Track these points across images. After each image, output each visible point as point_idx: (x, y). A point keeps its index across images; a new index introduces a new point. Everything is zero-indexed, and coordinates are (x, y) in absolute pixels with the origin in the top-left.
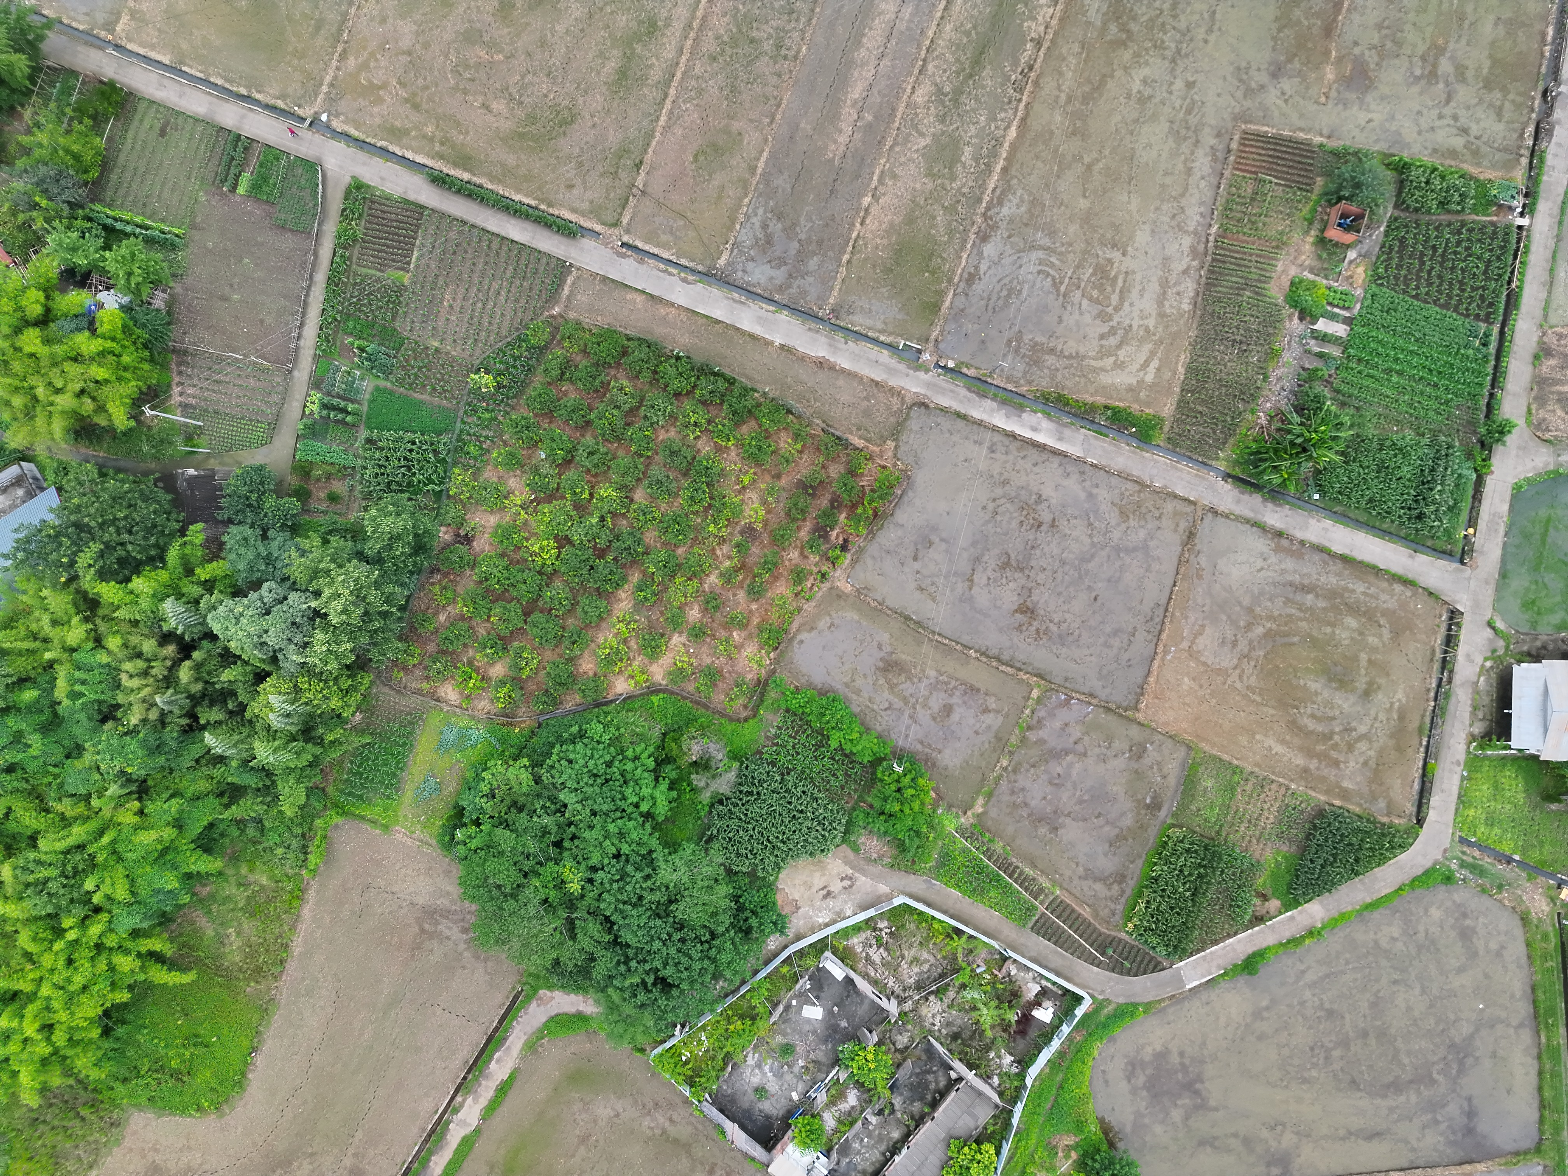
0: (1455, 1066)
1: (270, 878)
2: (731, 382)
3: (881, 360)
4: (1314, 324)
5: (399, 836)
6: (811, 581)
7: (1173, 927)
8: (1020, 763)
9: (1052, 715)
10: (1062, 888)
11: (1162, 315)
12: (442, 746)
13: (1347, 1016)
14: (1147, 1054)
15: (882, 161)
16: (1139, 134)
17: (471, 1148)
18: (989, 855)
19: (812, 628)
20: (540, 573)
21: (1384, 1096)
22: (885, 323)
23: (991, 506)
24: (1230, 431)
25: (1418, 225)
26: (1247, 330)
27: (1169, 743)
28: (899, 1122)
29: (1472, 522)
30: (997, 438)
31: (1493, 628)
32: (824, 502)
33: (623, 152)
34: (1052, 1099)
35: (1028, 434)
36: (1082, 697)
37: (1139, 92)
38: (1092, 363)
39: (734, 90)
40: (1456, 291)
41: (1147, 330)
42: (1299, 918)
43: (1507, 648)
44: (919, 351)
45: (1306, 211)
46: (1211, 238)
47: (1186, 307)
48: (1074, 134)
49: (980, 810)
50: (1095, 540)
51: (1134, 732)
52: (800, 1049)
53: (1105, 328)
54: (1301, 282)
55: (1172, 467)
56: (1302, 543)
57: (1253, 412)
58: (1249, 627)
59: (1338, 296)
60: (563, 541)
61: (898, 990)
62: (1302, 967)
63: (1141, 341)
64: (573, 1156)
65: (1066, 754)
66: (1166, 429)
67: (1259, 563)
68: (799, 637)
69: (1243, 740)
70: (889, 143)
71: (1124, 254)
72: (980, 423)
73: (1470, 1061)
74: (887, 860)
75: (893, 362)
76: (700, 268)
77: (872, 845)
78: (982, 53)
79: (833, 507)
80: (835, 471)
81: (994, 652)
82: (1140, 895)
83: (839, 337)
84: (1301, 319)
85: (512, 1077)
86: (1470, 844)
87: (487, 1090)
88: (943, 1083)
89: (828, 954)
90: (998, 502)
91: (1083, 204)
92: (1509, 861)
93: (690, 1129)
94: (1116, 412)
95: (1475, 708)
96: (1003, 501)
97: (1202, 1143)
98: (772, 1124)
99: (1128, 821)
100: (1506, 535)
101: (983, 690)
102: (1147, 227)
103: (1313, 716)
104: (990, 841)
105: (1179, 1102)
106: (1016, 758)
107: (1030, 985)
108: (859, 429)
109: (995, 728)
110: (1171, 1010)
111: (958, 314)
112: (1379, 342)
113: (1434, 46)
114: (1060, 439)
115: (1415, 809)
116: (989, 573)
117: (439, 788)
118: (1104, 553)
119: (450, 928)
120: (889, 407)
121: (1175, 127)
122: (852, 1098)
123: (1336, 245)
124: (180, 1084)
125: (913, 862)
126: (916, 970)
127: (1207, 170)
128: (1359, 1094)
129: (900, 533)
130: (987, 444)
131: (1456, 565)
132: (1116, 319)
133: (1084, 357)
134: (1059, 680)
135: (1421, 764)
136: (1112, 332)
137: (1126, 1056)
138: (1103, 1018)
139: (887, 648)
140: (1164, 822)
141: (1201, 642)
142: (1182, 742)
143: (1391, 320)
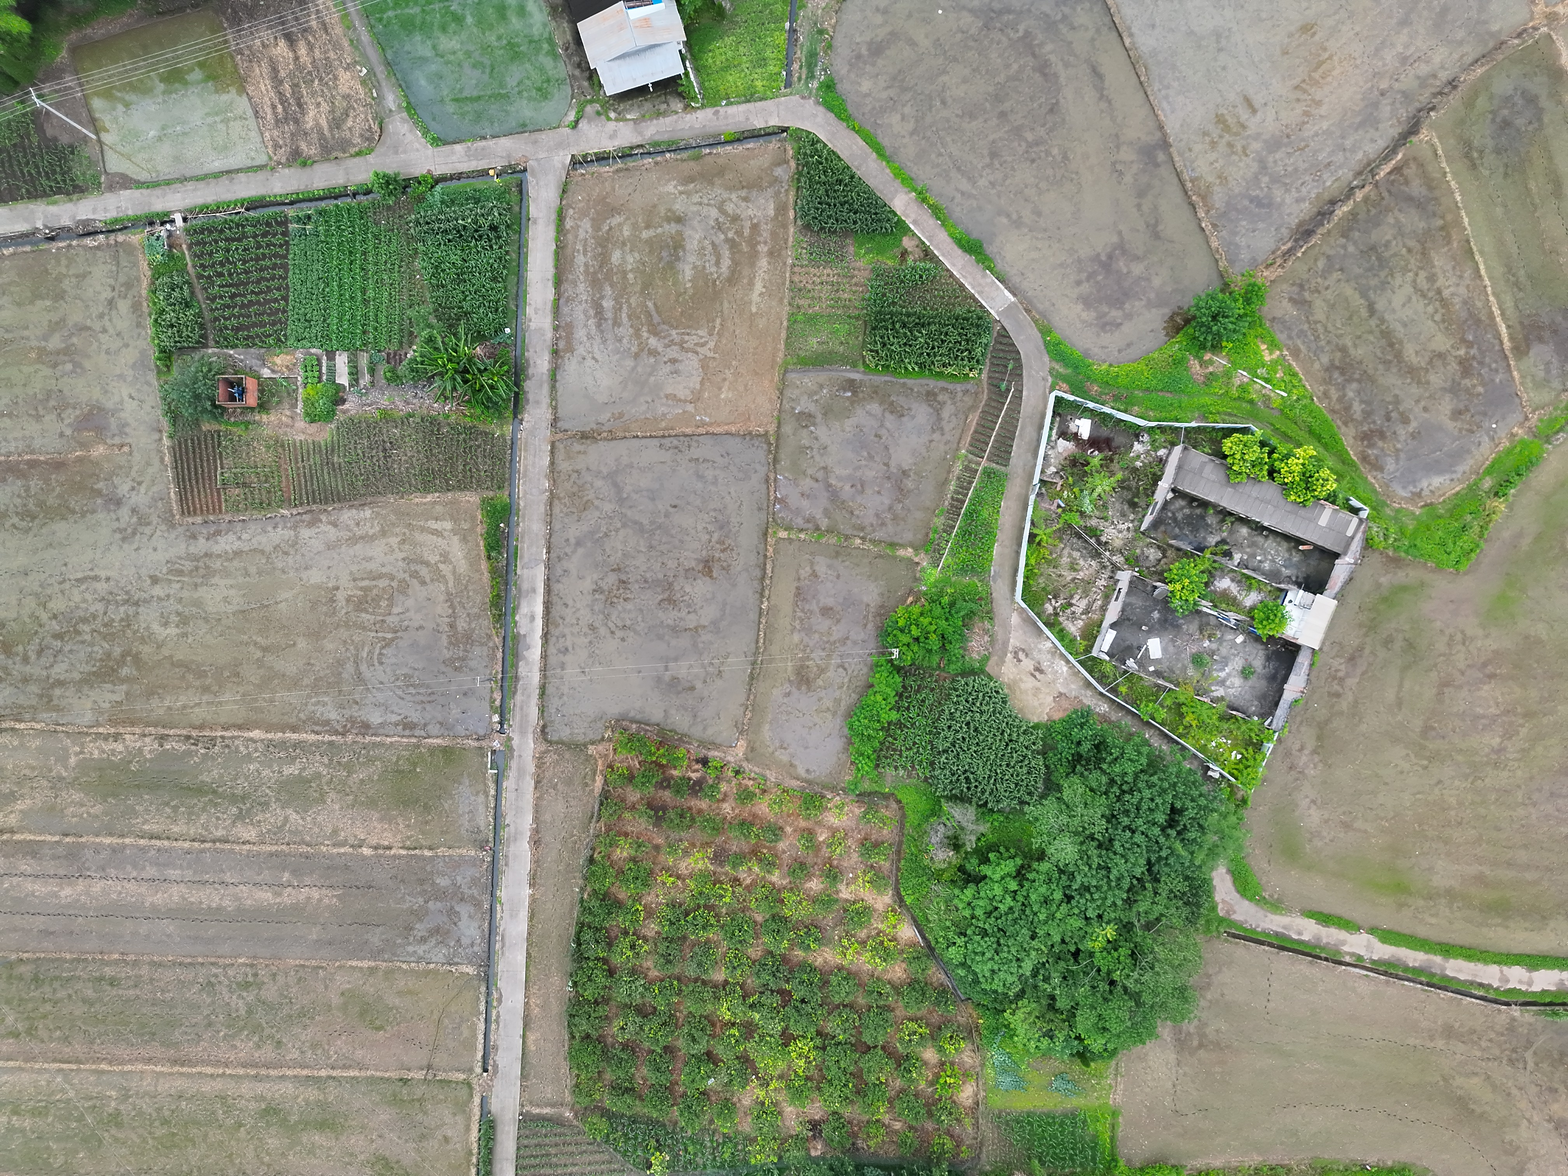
0: (1005, 18)
3: (514, 786)
5: (1118, 1098)
7: (960, 334)
8: (854, 527)
9: (798, 511)
10: (958, 449)
11: (384, 533)
12: (1020, 1084)
13: (991, 137)
14: (1089, 316)
15: (324, 849)
16: (218, 613)
17: (1390, 932)
18: (949, 529)
19: (791, 765)
20: (824, 1048)
21: (1056, 76)
22: (477, 793)
23: (619, 634)
24: (472, 432)
25: (216, 319)
26: (370, 448)
27: (788, 393)
28: (1231, 532)
30: (552, 650)
31: (577, 122)
32: (667, 795)
33: (396, 1101)
34: (1163, 395)
35: (539, 623)
36: (772, 489)
37: (177, 626)
38: (451, 584)
39: (302, 1014)
40: (267, 262)
41: (403, 542)
42: (913, 216)
44: (494, 752)
45: (238, 431)
47: (368, 513)
48: (237, 675)
49: (909, 550)
50: (619, 525)
51: (787, 429)
52: (1193, 649)
53: (414, 582)
54: (307, 414)
55: (525, 476)
56: (556, 329)
57: (447, 417)
58: (653, 353)
59: (310, 374)
60: (787, 1038)
61: (1107, 574)
62: (958, 196)
63: (415, 544)
64: (1365, 832)
66: (491, 494)
67: (589, 362)
68: (805, 775)
69: (761, 323)
70: (304, 849)
71: (337, 588)
75: (512, 774)
76: (483, 989)
77: (977, 645)
78: (189, 788)
79: (668, 786)
80: (633, 795)
81: (756, 584)
84: (343, 401)
85: (1310, 914)
86: (789, 74)
87: (1331, 935)
88: (1181, 503)
89: (1094, 653)
90: (613, 628)
91: (302, 644)
92: (793, 31)
93: (1303, 730)
94: (490, 548)
95: (659, 114)
96: (610, 624)
97: (1156, 236)
98: (1274, 652)
99: (875, 407)
101: (796, 584)
102: (304, 575)
103: (718, 263)
104: (935, 532)
105: (1125, 271)
106: (849, 532)
108: (586, 785)
109: (828, 561)
110: (1040, 307)
111: (446, 727)
112: (340, 320)
113: (39, 360)
114: (534, 591)
115: (774, 139)
116: (683, 614)
117: (1059, 1075)
118: (629, 513)
120: (557, 762)
121: (200, 580)
123: (261, 391)
125: (981, 599)
126: (1082, 562)
127: (231, 537)
128: (1062, 101)
129: (673, 712)
130: (561, 657)
132: (401, 575)
133: (448, 594)
134: (763, 516)
135: (729, 148)
137: (1098, 335)
138: (1070, 371)
139: (787, 687)
140: (864, 373)
141: (682, 394)
142: (783, 380)
143: (316, 316)
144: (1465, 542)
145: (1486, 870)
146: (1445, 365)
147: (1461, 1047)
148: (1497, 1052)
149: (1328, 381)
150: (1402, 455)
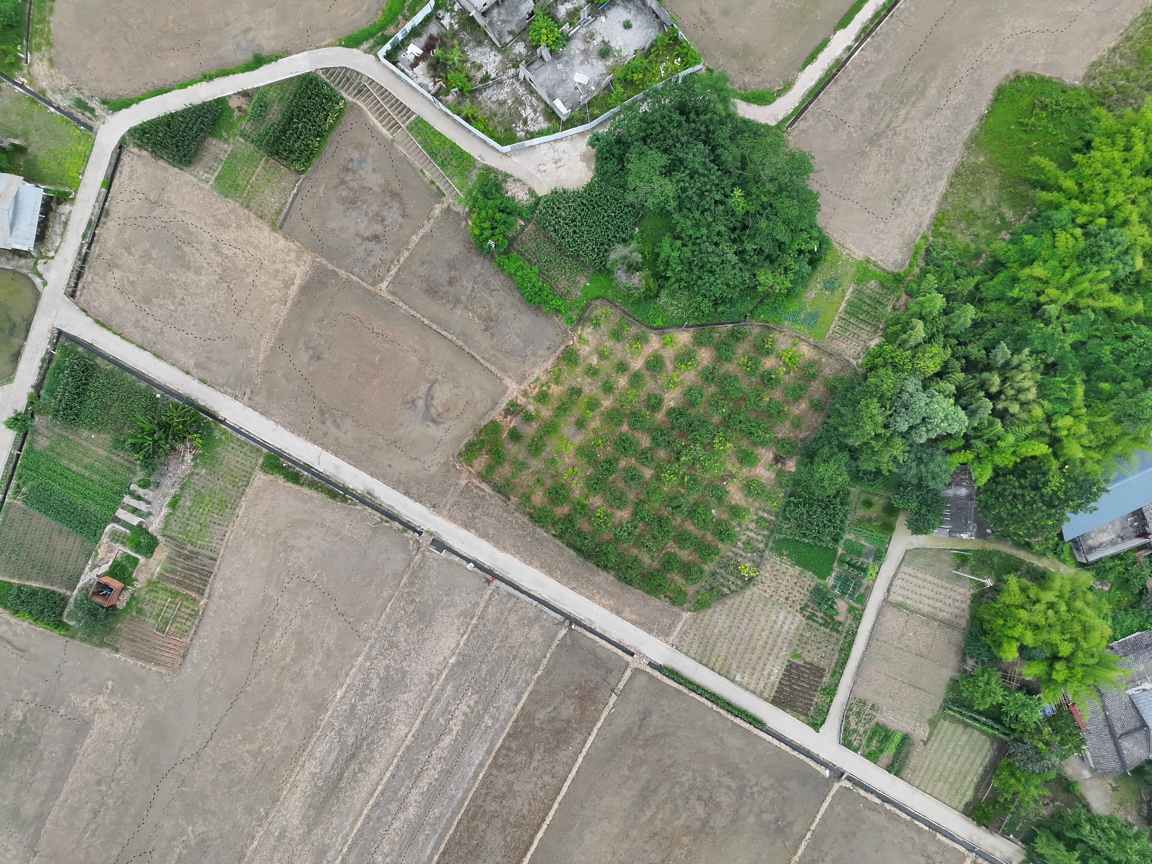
1: (955, 237)
2: (570, 544)
3: (461, 543)
4: (141, 522)
5: (859, 253)
6: (534, 392)
15: (437, 687)
17: (842, 18)
29: (48, 359)
31: (43, 280)
42: (218, 90)
43: (36, 263)
46: (206, 596)
54: (146, 554)
56: (173, 364)
61: (517, 85)
65: (369, 237)
66: (260, 462)
72: (395, 486)
74: (510, 180)
75: (452, 541)
76: (580, 629)
77: (519, 193)
82: (331, 127)
83: (487, 565)
85: (804, 65)
86: (85, 125)
87: (824, 59)
89: (564, 119)
94: (295, 480)
95: (66, 223)
100: (24, 346)
107: (421, 73)
108: (483, 496)
114: (339, 467)
120: (459, 508)
122: (562, 11)
123: (115, 577)
125: (490, 175)
131: (65, 330)
135: (112, 189)
138: (371, 39)
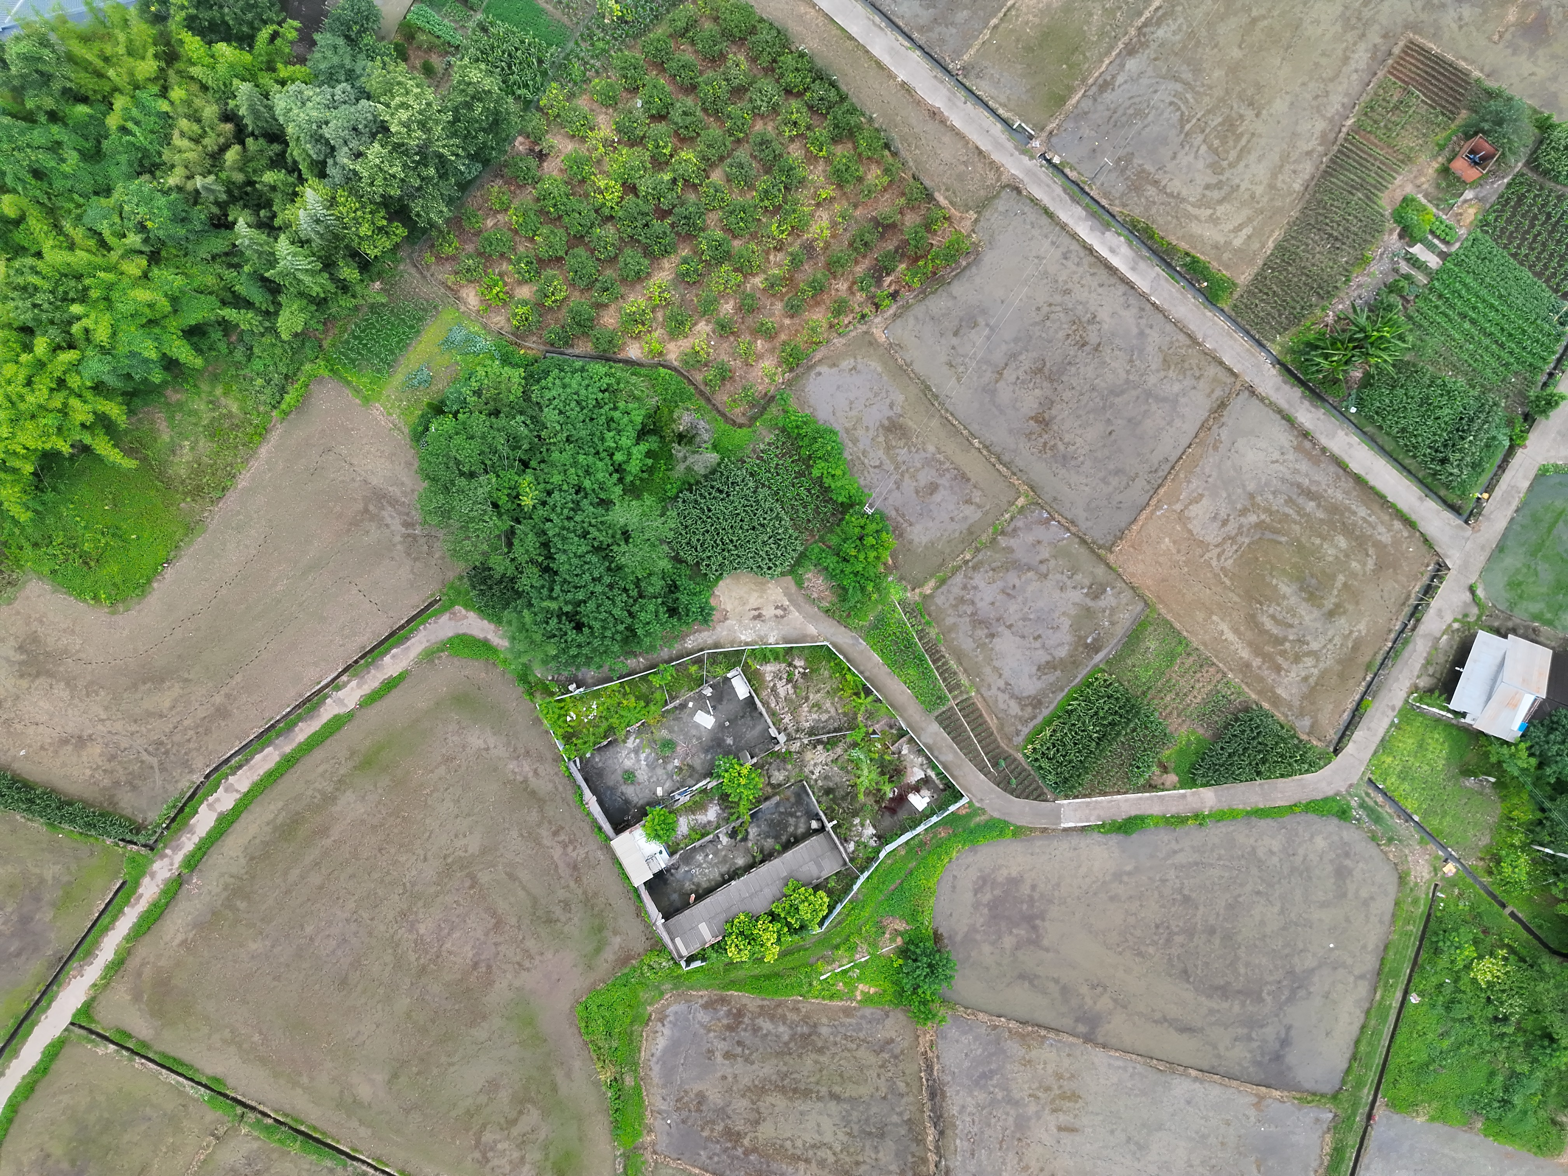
0: (1287, 992)
1: (241, 409)
2: (843, 98)
3: (991, 131)
4: (1411, 246)
6: (850, 318)
7: (1070, 762)
8: (981, 563)
9: (1028, 528)
10: (978, 691)
11: (1272, 187)
12: (448, 343)
13: (1201, 908)
14: (1002, 875)
16: (1312, 7)
17: (339, 728)
18: (921, 635)
19: (834, 365)
20: (596, 211)
21: (1210, 997)
22: (1009, 99)
23: (1045, 309)
24: (1296, 319)
25: (1542, 188)
26: (1347, 229)
27: (1129, 593)
28: (748, 851)
29: (1489, 488)
30: (1075, 246)
32: (890, 246)
34: (898, 882)
35: (1104, 253)
36: (1063, 521)
38: (1189, 208)
40: (1554, 264)
41: (1253, 197)
42: (1190, 799)
43: (1479, 617)
44: (1031, 137)
45: (1441, 137)
46: (1344, 130)
47: (1297, 186)
49: (929, 592)
50: (1131, 377)
51: (1100, 571)
52: (680, 750)
53: (1213, 180)
55: (1228, 334)
56: (1324, 450)
57: (1323, 309)
58: (1244, 512)
59: (1442, 228)
60: (630, 188)
62: (1176, 847)
63: (1243, 204)
64: (432, 771)
65: (1029, 569)
66: (1236, 295)
67: (1276, 456)
68: (818, 369)
69: (1200, 616)
71: (1257, 116)
72: (1063, 227)
73: (1302, 993)
74: (825, 604)
75: (1003, 138)
77: (816, 582)
79: (896, 252)
80: (911, 220)
81: (999, 449)
82: (1049, 722)
83: (961, 94)
84: (1401, 237)
85: (402, 677)
87: (374, 680)
88: (801, 830)
89: (738, 669)
90: (1053, 308)
91: (1236, 53)
92: (1409, 818)
93: (550, 786)
94: (1195, 261)
95: (1428, 662)
96: (1058, 308)
97: (1022, 977)
98: (628, 810)
99: (1062, 653)
100: (1516, 511)
101: (973, 481)
102: (1288, 98)
103: (1273, 617)
104: (928, 623)
105: (1015, 931)
106: (980, 557)
107: (915, 769)
108: (947, 190)
109: (971, 521)
110: (1038, 843)
111: (1081, 116)
112: (1465, 285)
114: (1133, 269)
115: (1336, 738)
116: (1020, 373)
117: (432, 380)
118: (1134, 393)
119: (392, 517)
120: (983, 179)
121: (1348, 14)
122: (712, 813)
123: (1458, 179)
124: (85, 569)
125: (849, 616)
126: (815, 716)
127: (1362, 65)
128: (1186, 986)
129: (950, 304)
130: (1063, 249)
131: (1459, 522)
132: (1227, 174)
133: (1183, 200)
134: (1048, 497)
135: (1357, 697)
136: (1219, 185)
137: (981, 870)
138: (972, 825)
139: (898, 410)
140: (1097, 665)
141: (1194, 510)
142: (1142, 597)
143: (1482, 268)
144: (599, 1026)
145: (328, 842)
146: (747, 1120)
147: (201, 713)
148: (177, 738)
149: (805, 1020)
150: (702, 1031)
